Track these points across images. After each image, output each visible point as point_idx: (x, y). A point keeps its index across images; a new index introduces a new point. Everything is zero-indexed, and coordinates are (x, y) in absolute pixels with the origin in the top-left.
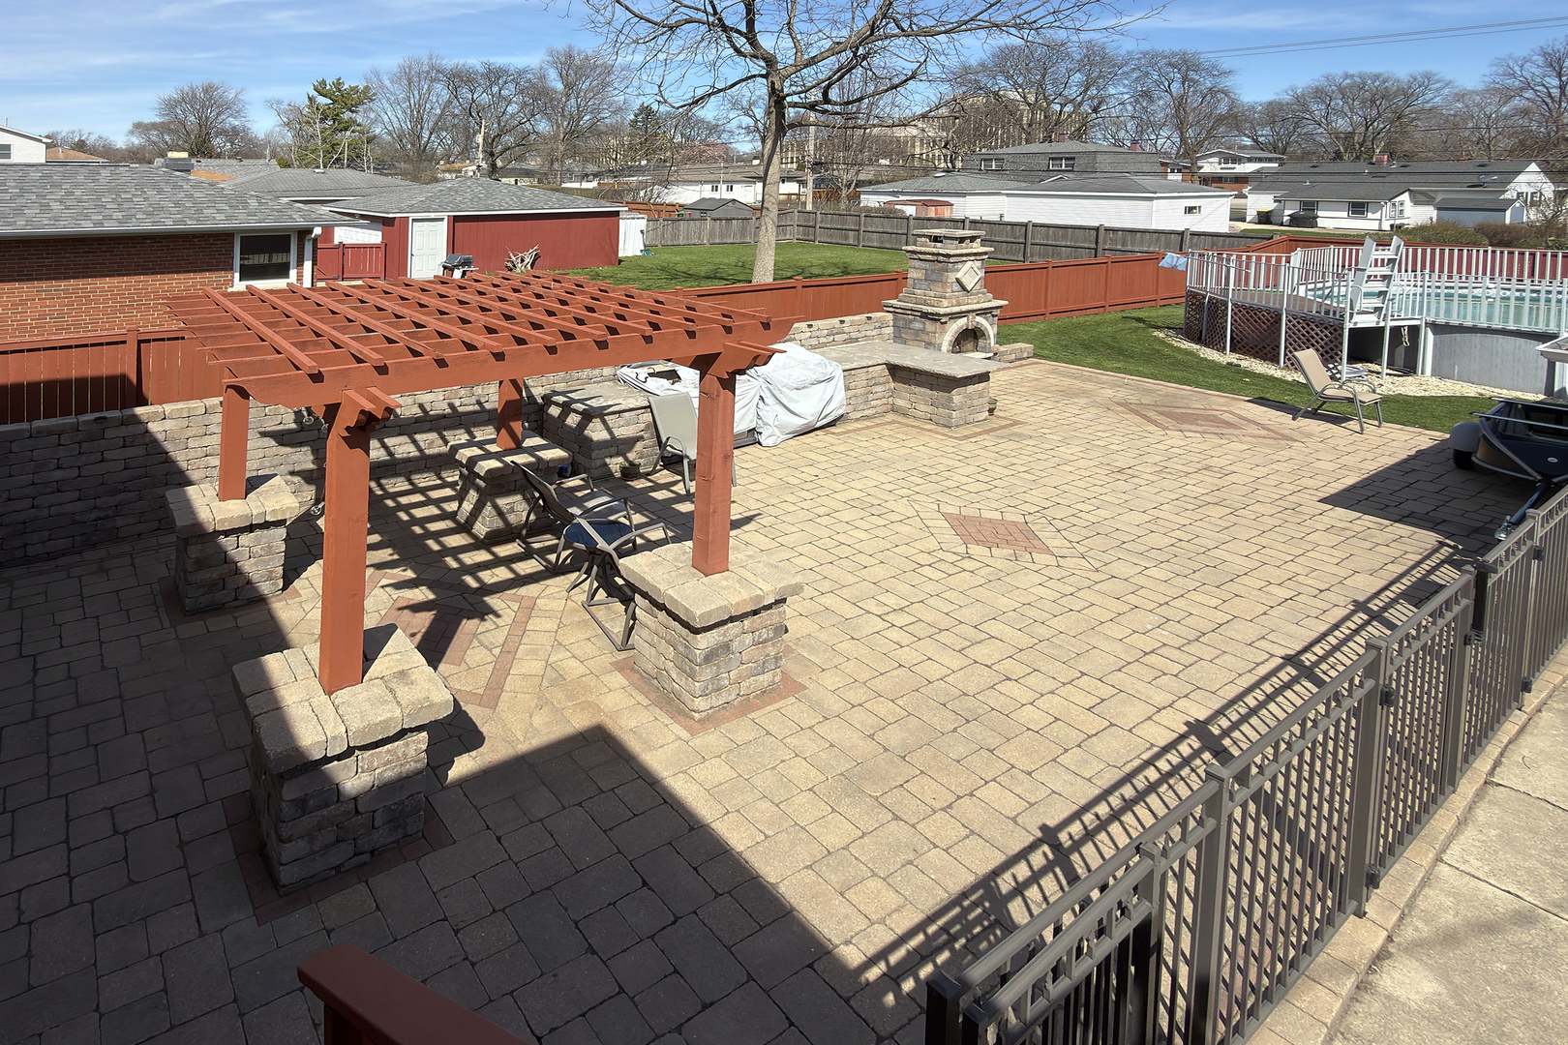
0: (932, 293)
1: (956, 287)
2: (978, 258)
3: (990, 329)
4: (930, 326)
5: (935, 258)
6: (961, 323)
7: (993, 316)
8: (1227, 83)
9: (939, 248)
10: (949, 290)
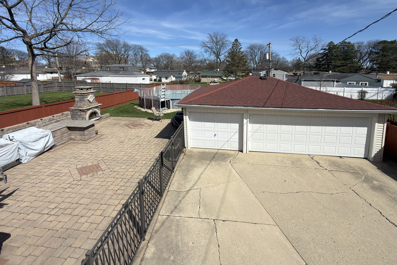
0: (82, 104)
1: (88, 102)
2: (93, 93)
3: (99, 111)
4: (82, 113)
5: (81, 94)
6: (90, 111)
7: (99, 108)
8: (148, 53)
9: (82, 92)
10: (86, 103)
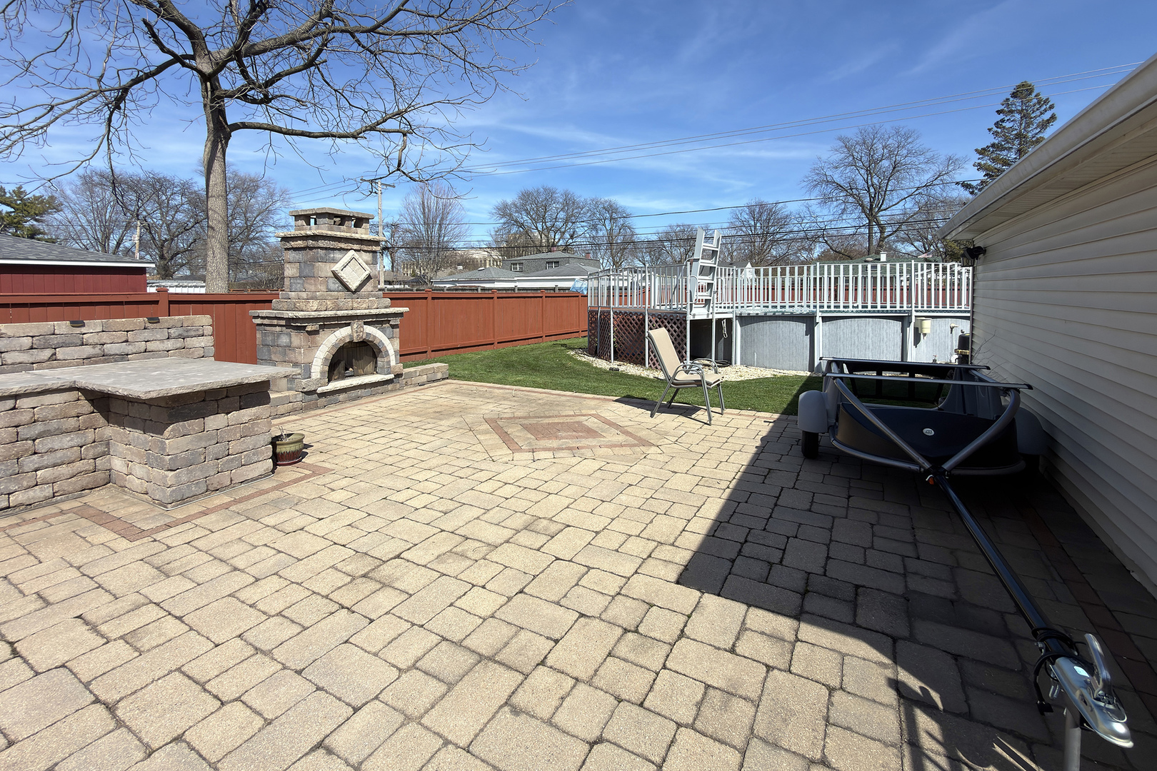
1: (334, 284)
2: (366, 248)
3: (389, 344)
4: (297, 339)
6: (342, 334)
7: (393, 327)
10: (323, 288)
